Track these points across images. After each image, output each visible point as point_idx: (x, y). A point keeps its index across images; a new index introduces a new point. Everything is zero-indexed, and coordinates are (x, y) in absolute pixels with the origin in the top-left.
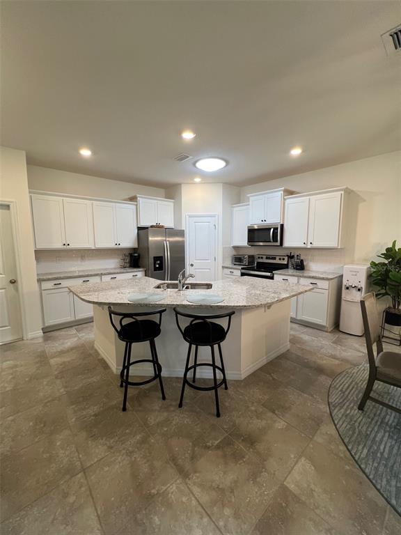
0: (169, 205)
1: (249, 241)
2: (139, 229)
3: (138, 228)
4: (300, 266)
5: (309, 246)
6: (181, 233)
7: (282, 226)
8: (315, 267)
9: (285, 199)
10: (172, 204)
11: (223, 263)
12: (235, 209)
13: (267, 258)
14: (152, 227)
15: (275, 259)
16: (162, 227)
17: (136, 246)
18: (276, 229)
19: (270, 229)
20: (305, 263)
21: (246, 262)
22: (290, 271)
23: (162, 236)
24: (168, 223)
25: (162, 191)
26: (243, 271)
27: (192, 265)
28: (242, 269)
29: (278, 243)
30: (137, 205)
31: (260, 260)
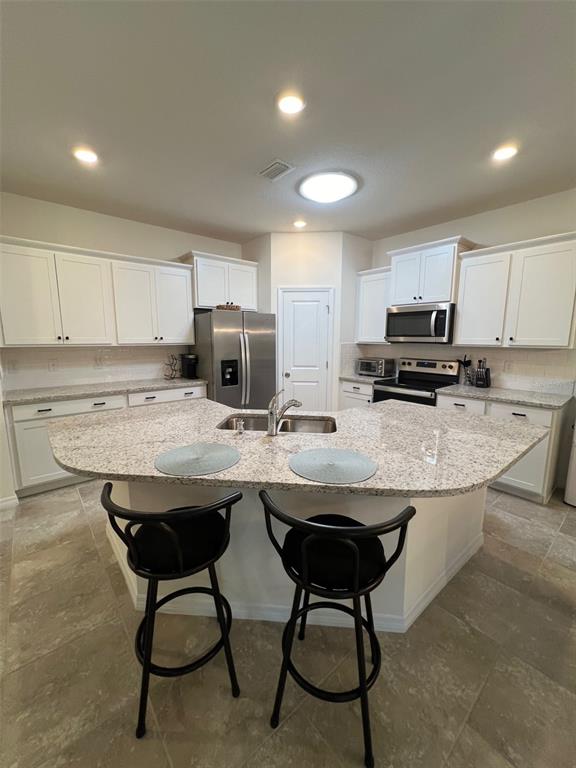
0: (249, 270)
1: (388, 334)
2: (197, 311)
3: (195, 310)
4: (483, 381)
5: (506, 344)
6: (269, 321)
7: (453, 307)
8: (513, 382)
9: (459, 258)
10: (253, 270)
11: (341, 372)
12: (364, 278)
13: (419, 365)
14: (218, 307)
15: (434, 366)
16: (238, 308)
17: (192, 342)
18: (441, 313)
19: (432, 312)
20: (492, 375)
21: (381, 370)
22: (462, 389)
23: (236, 326)
24: (248, 302)
25: (236, 247)
26: (380, 387)
27: (287, 375)
28: (376, 383)
29: (445, 339)
30: (192, 270)
31: (407, 368)
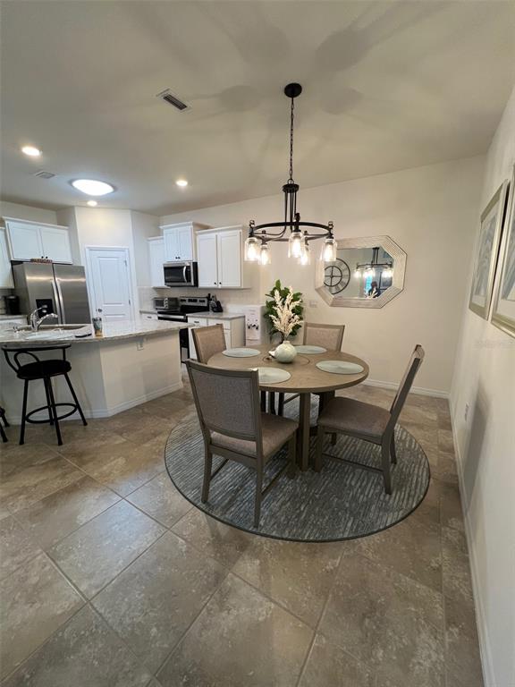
0: (61, 233)
1: (166, 281)
2: (13, 263)
3: (12, 262)
4: (218, 309)
5: (220, 286)
6: (80, 271)
7: (195, 265)
8: (232, 309)
9: (196, 235)
10: (66, 232)
11: (141, 307)
12: (151, 243)
13: (190, 300)
14: (32, 260)
15: (195, 301)
16: (48, 261)
17: (11, 286)
18: (188, 267)
19: (183, 267)
20: (222, 305)
21: (166, 306)
22: (211, 313)
23: (48, 274)
24: (61, 255)
25: (53, 214)
26: (160, 315)
27: (100, 310)
28: (159, 313)
29: (193, 283)
30: (5, 231)
31: (184, 303)
